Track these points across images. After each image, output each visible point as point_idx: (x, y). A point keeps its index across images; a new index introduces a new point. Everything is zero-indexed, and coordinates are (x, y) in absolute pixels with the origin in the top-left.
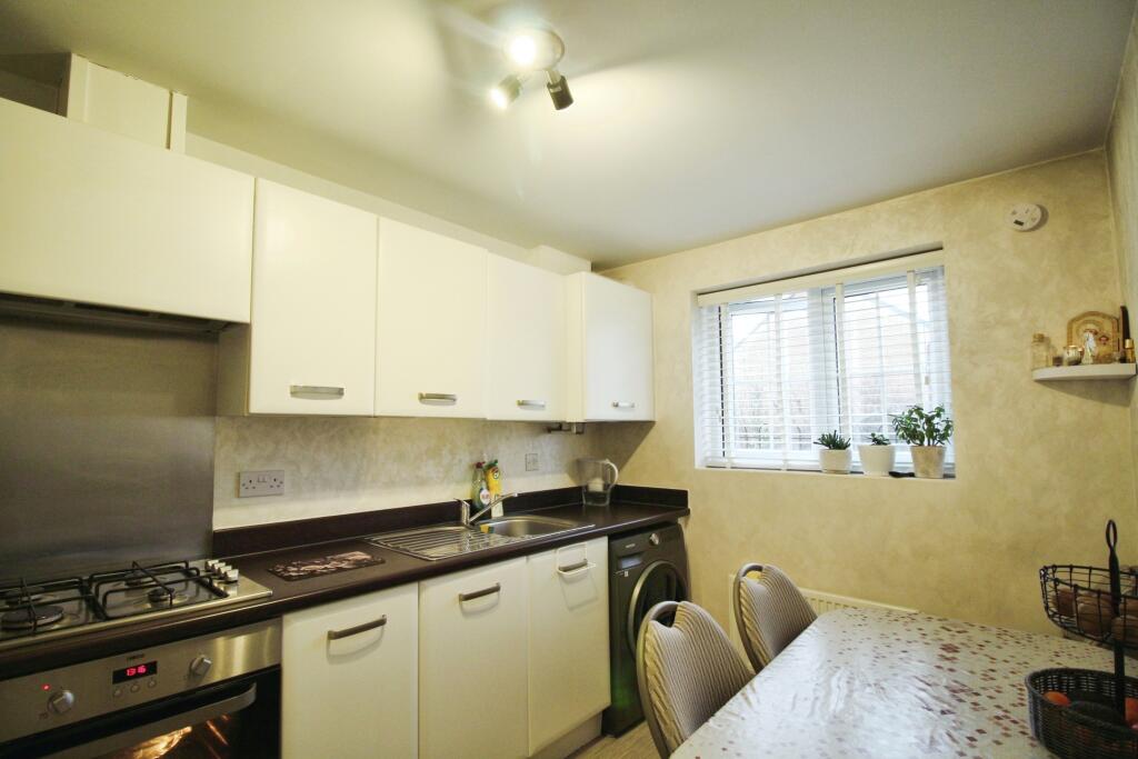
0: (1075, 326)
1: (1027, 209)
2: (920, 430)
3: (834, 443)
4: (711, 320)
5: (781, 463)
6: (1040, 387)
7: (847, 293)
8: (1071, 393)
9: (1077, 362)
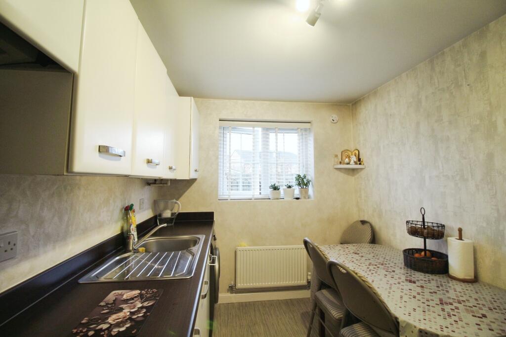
0: (343, 153)
1: (335, 117)
2: (302, 182)
3: (275, 188)
4: (220, 133)
5: (251, 196)
6: (335, 170)
7: (279, 131)
8: (341, 172)
9: (348, 164)
